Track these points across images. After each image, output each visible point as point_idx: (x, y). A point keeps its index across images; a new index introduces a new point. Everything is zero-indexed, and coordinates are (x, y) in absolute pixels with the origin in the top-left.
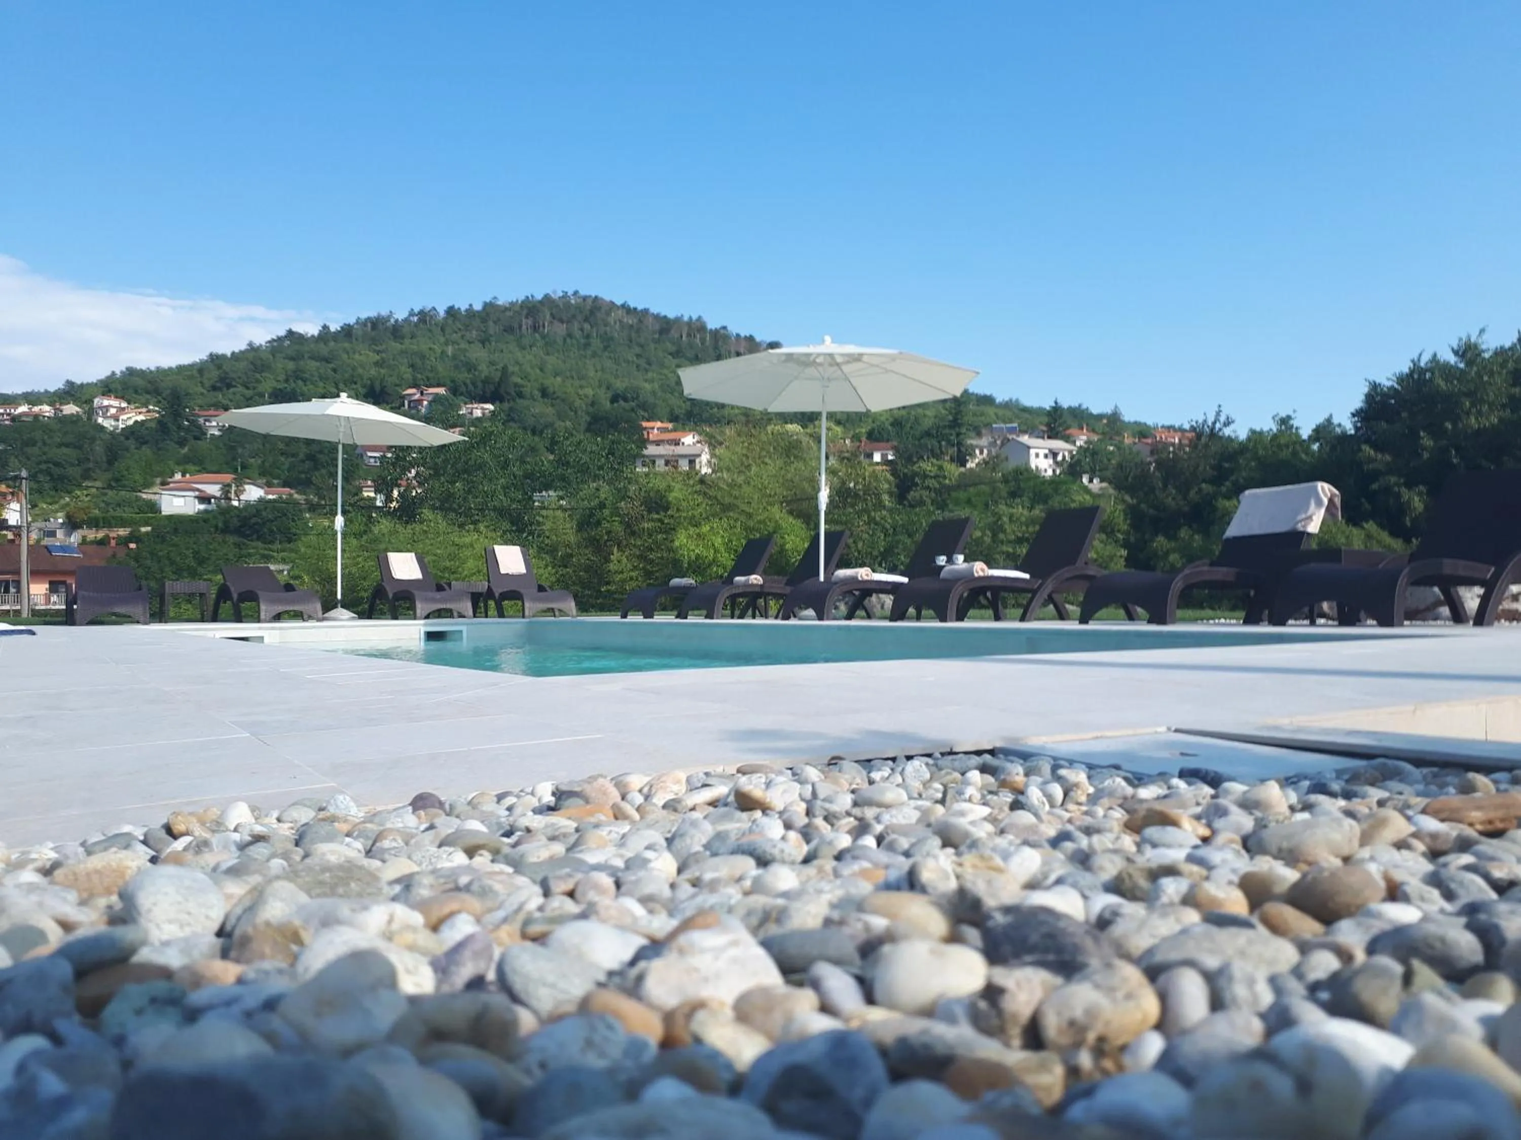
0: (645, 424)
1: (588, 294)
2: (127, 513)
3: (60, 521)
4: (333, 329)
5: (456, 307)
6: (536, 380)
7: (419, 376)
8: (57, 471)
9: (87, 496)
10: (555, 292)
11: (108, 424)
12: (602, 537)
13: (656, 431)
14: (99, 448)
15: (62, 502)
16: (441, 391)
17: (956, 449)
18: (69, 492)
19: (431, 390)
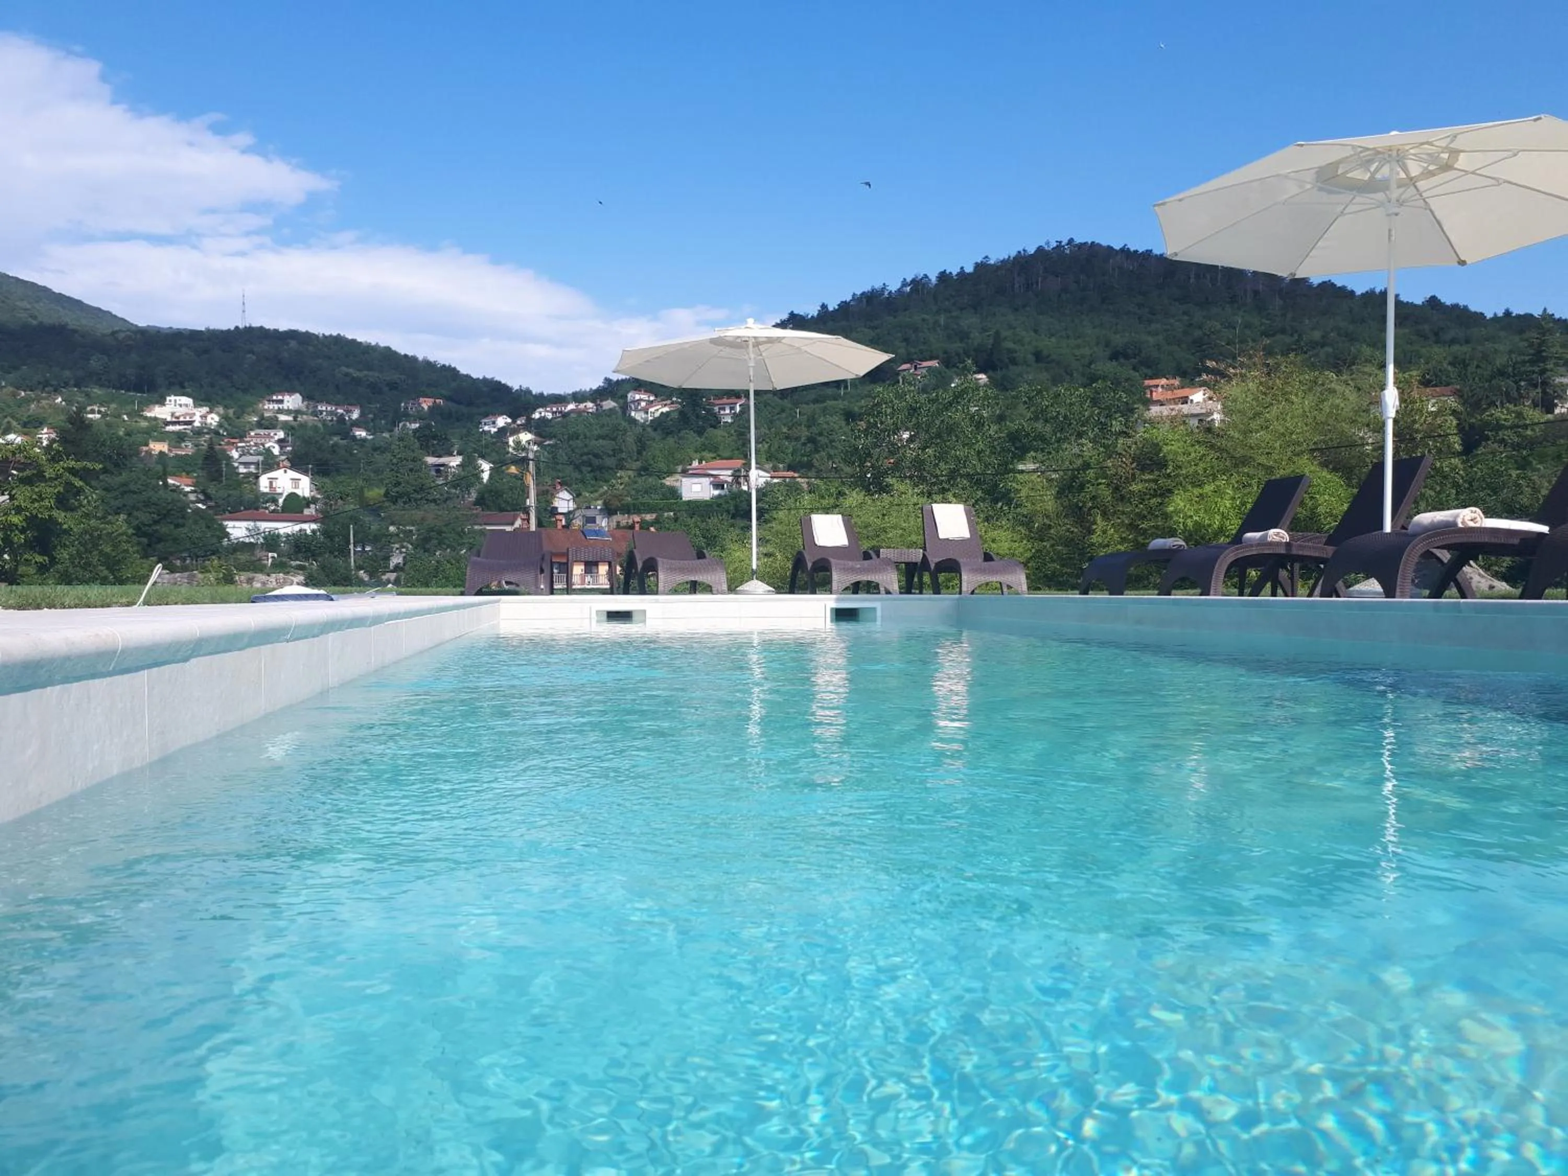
0: (1147, 382)
1: (1083, 241)
2: (654, 499)
3: (599, 507)
4: (831, 309)
5: (948, 272)
6: (1030, 343)
7: (913, 350)
8: (596, 462)
9: (621, 484)
10: (1048, 243)
11: (638, 416)
12: (1084, 503)
13: (1160, 389)
14: (630, 439)
15: (601, 491)
16: (934, 363)
17: (1539, 390)
18: (606, 481)
19: (925, 364)
